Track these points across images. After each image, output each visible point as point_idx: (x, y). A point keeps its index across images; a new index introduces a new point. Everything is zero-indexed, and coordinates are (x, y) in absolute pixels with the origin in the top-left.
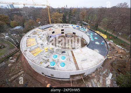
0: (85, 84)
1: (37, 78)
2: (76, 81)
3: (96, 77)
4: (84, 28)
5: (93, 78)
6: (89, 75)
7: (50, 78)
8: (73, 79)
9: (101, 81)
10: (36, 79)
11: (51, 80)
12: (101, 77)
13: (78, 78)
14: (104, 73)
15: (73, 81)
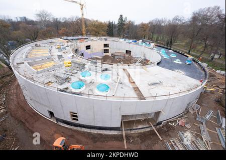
0: (164, 143)
1: (33, 127)
2: (138, 137)
3: (188, 126)
4: (148, 43)
5: (183, 128)
6: (171, 122)
7: (68, 126)
8: (129, 132)
9: (205, 136)
10: (30, 128)
11: (70, 133)
12: (203, 127)
13: (141, 129)
14: (208, 117)
15: (128, 137)
